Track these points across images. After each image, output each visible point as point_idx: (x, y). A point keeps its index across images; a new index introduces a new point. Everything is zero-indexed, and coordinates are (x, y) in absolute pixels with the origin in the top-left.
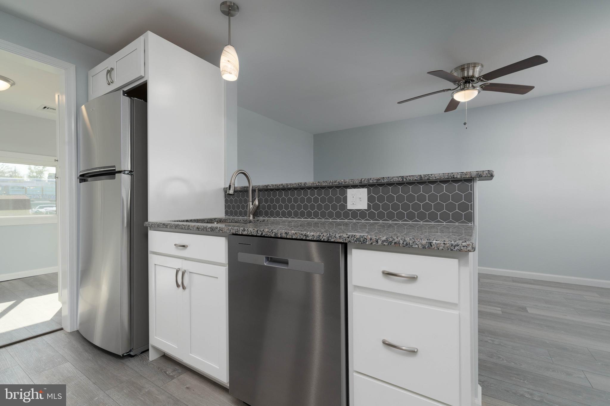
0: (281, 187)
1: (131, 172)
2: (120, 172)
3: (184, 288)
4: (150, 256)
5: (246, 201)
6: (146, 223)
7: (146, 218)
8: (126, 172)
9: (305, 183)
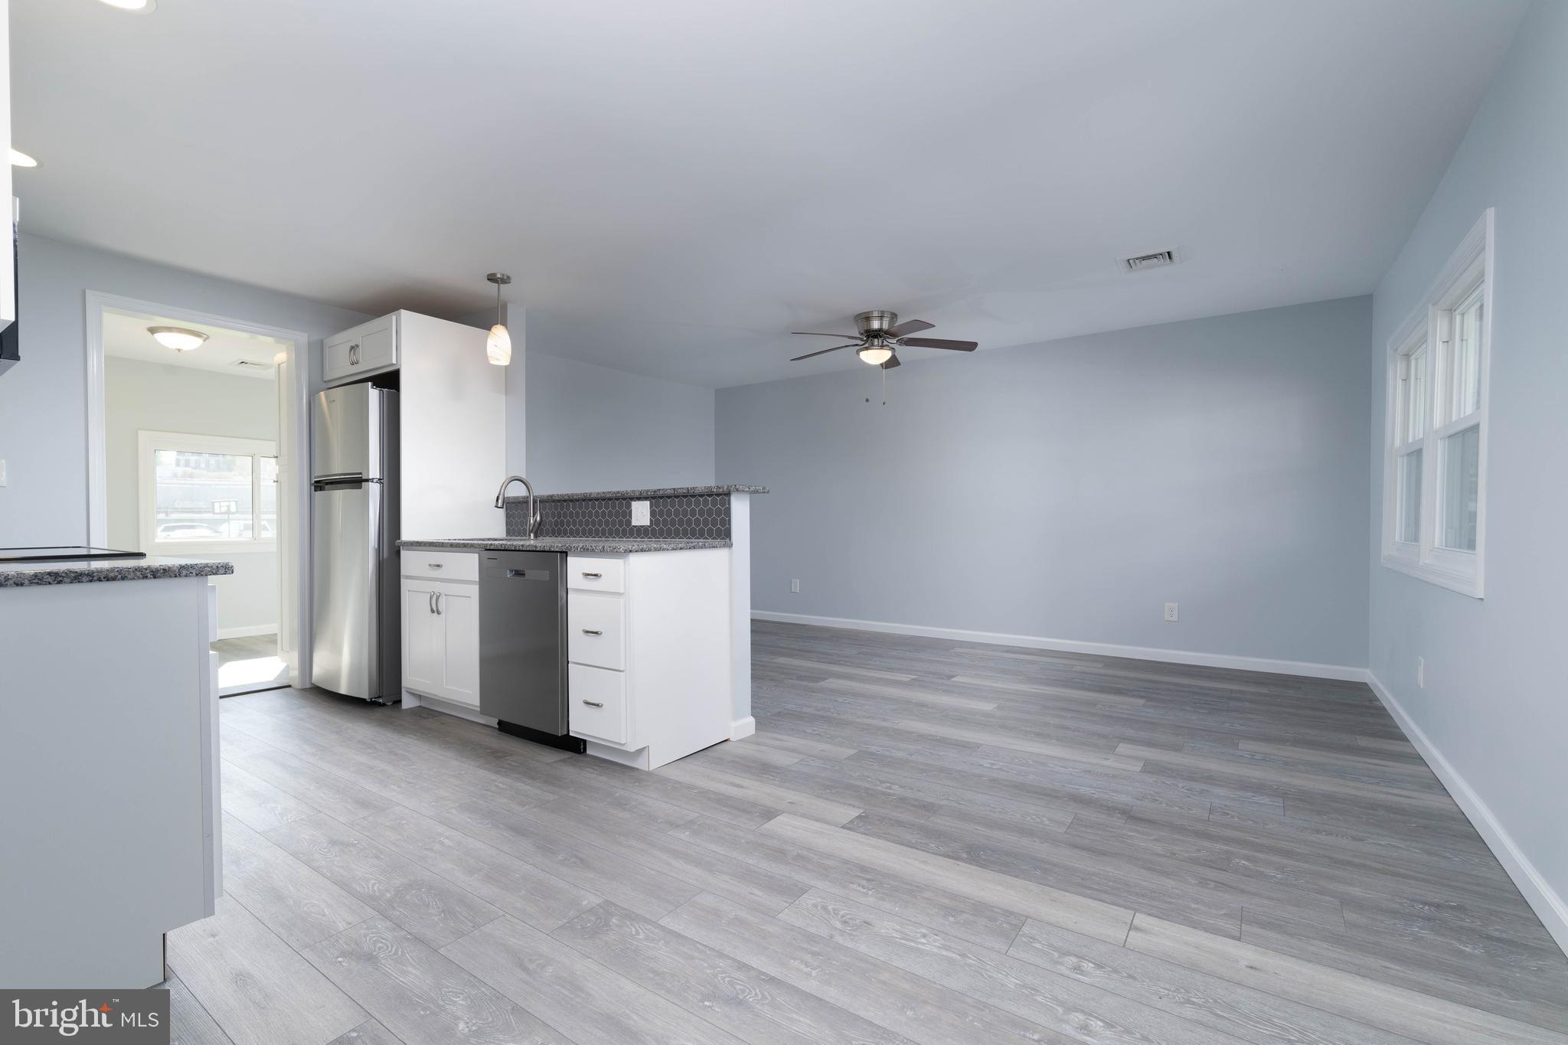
0: (566, 497)
1: (380, 479)
2: (367, 480)
3: (439, 613)
4: (403, 581)
5: (526, 516)
6: (398, 541)
7: (398, 536)
8: (375, 481)
9: (591, 494)
